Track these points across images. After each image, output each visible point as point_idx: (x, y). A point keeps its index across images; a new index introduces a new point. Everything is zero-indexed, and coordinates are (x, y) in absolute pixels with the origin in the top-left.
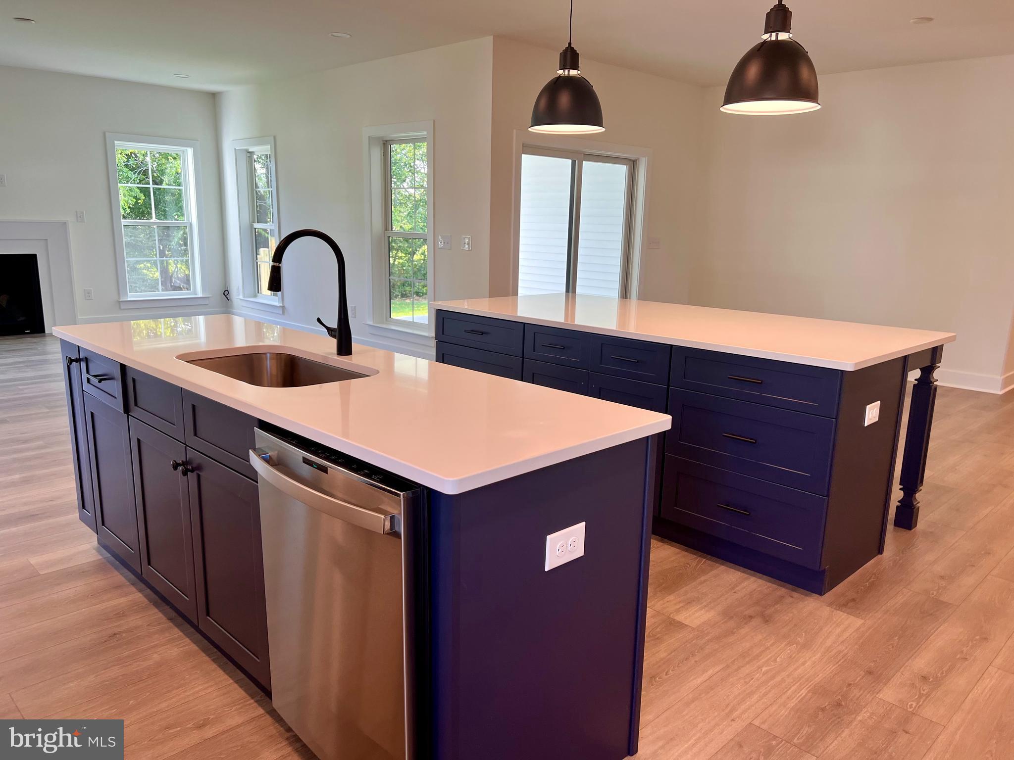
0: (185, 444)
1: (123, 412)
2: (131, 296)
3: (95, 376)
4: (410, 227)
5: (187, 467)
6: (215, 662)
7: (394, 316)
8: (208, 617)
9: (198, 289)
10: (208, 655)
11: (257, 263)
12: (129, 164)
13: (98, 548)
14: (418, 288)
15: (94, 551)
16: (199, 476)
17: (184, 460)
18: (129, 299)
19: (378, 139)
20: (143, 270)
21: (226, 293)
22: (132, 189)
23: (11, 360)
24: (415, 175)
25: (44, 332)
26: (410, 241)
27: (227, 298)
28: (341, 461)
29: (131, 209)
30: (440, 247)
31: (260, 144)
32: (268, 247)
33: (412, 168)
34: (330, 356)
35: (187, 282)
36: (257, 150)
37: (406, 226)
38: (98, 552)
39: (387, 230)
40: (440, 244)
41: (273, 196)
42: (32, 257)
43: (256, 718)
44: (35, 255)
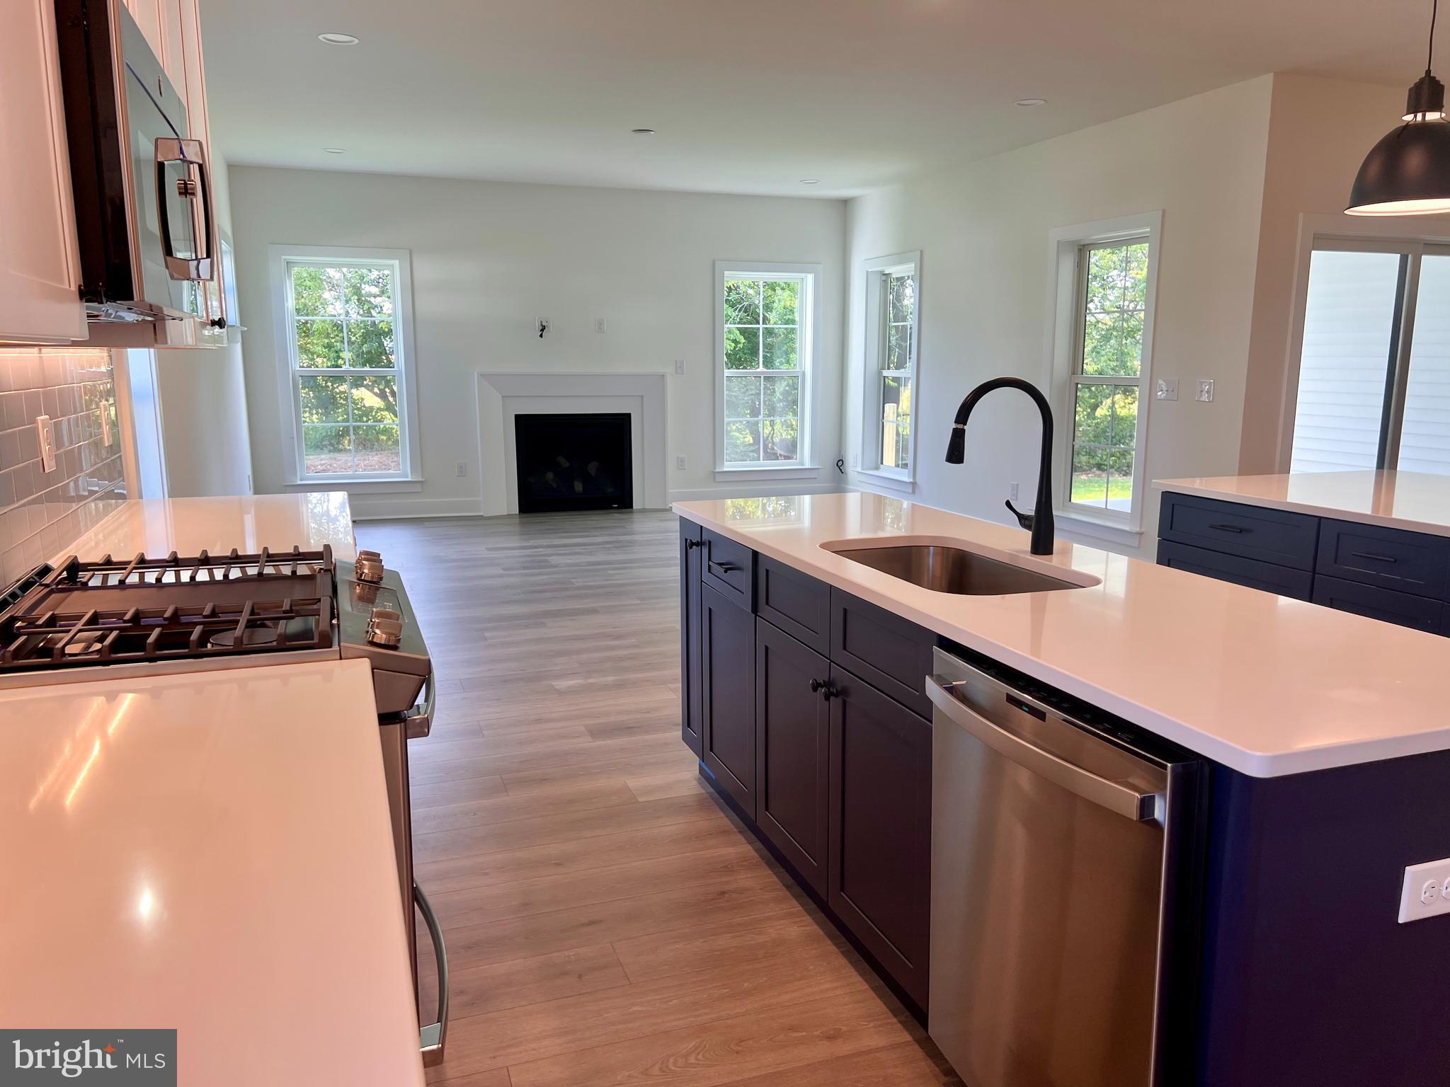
0: (830, 659)
1: (750, 613)
2: (728, 466)
3: (721, 564)
4: (1096, 368)
5: (830, 690)
6: (846, 957)
7: (1075, 499)
8: (842, 893)
9: (805, 458)
11: (883, 423)
12: (730, 298)
13: (700, 779)
14: (1101, 458)
15: (695, 783)
16: (845, 701)
17: (827, 680)
18: (725, 470)
19: (1072, 243)
20: (735, 434)
21: (840, 463)
22: (731, 330)
23: (599, 539)
24: (1108, 292)
25: (632, 507)
26: (1093, 389)
27: (841, 470)
28: (1066, 705)
29: (728, 355)
30: (1159, 398)
31: (901, 262)
32: (897, 401)
33: (1105, 282)
34: (1022, 555)
35: (792, 448)
36: (896, 271)
37: (1090, 367)
38: (700, 783)
39: (1074, 374)
40: (1160, 393)
41: (913, 330)
42: (626, 418)
43: (899, 1045)
44: (628, 416)
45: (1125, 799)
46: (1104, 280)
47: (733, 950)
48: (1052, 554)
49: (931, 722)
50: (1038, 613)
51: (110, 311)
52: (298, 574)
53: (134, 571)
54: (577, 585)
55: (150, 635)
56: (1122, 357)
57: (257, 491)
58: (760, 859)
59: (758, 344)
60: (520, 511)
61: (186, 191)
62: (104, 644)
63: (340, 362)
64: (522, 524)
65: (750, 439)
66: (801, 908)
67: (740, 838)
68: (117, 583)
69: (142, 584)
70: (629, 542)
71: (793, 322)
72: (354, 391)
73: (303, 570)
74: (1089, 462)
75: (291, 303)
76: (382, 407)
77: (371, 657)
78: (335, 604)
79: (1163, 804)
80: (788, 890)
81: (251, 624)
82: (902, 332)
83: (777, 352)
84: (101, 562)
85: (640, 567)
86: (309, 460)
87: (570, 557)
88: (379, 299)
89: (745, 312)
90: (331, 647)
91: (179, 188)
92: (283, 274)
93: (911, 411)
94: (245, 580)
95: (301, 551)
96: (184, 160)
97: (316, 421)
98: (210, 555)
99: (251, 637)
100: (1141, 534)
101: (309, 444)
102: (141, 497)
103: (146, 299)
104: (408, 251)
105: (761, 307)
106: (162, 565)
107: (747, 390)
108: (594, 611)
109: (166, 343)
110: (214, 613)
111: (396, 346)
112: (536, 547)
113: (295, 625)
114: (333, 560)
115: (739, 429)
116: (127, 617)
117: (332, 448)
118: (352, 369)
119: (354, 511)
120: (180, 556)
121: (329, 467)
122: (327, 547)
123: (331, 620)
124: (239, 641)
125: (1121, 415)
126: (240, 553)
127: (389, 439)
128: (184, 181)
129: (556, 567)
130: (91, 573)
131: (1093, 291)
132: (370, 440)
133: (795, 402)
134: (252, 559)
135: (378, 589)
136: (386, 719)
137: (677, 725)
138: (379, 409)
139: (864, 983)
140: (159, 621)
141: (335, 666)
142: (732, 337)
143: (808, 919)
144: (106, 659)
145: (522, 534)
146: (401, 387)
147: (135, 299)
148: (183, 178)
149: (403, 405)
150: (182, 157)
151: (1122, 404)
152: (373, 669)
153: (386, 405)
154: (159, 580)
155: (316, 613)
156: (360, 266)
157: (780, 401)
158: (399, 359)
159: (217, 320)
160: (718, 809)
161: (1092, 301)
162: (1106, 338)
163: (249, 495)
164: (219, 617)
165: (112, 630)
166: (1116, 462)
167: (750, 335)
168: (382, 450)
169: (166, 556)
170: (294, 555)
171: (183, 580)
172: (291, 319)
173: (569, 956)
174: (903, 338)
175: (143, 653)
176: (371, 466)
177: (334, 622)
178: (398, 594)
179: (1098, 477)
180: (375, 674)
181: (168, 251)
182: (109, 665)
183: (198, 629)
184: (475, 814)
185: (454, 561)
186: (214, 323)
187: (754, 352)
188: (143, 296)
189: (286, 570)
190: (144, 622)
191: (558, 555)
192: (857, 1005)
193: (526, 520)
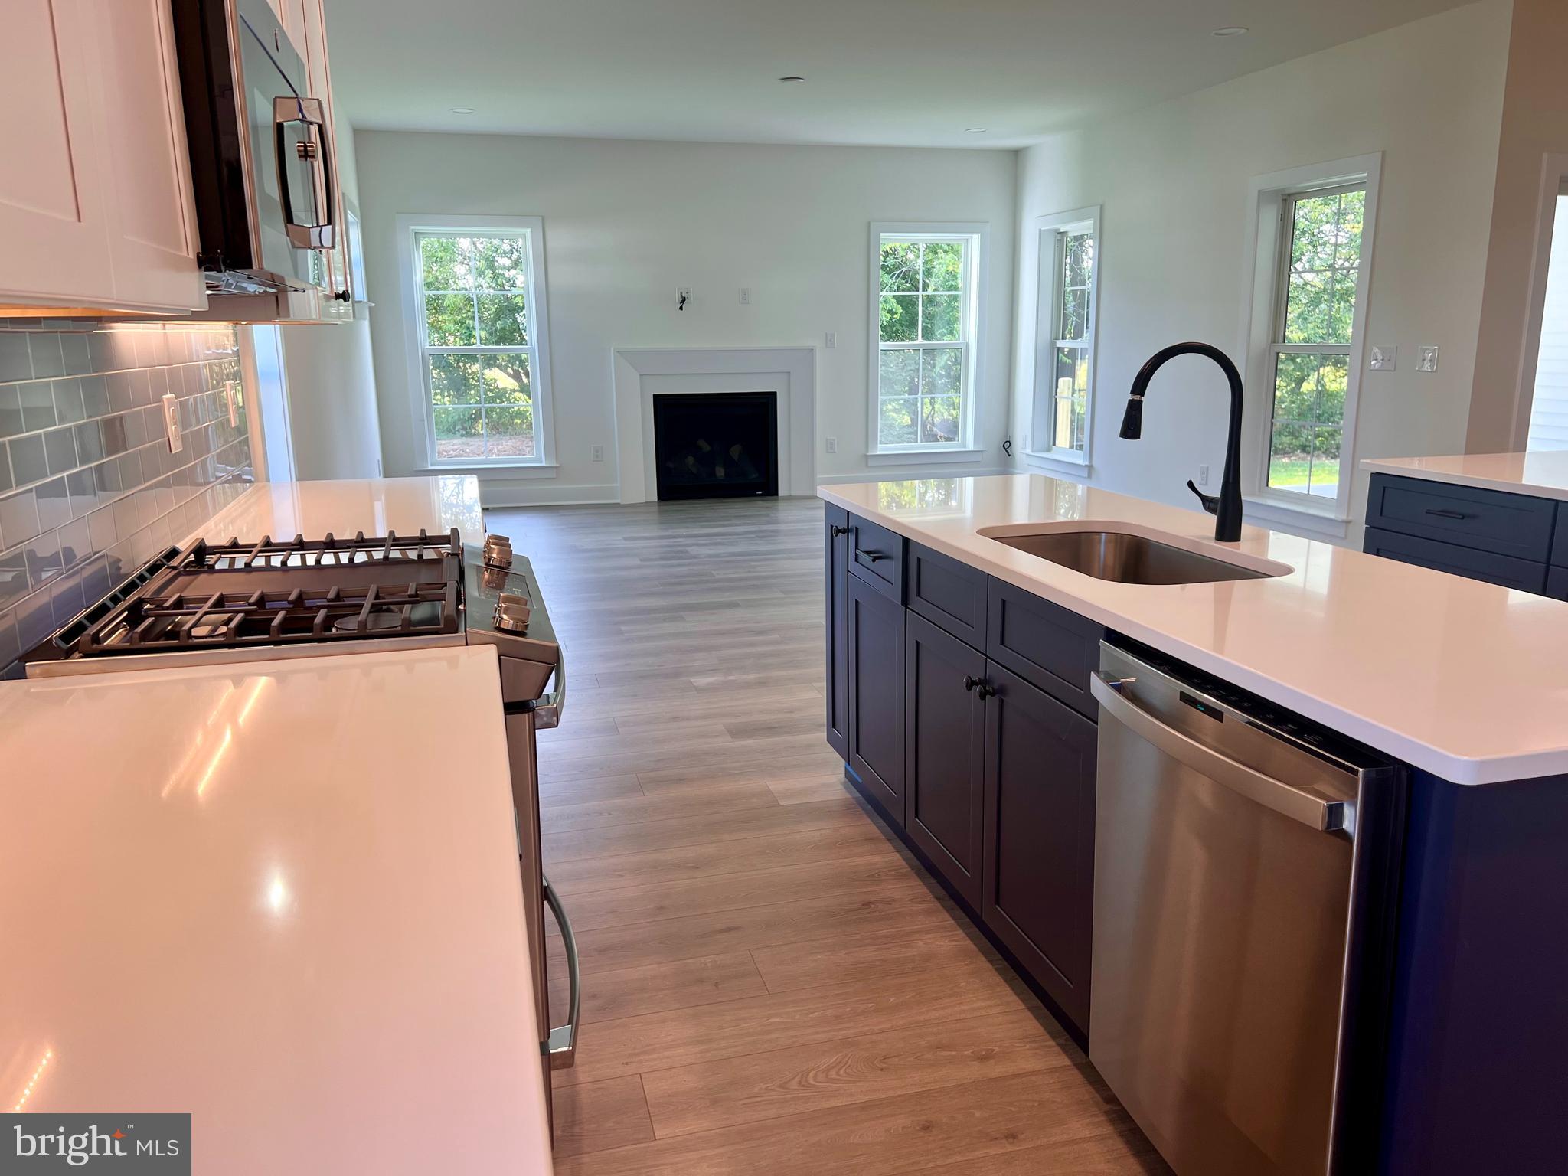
0: (985, 655)
1: (900, 604)
2: (881, 449)
3: (868, 553)
4: (1302, 337)
5: (987, 688)
7: (1273, 483)
8: (997, 906)
9: (968, 440)
10: (990, 961)
11: (1056, 399)
12: (886, 264)
13: (845, 782)
14: (1307, 439)
15: (842, 787)
16: (1002, 702)
17: (982, 678)
18: (879, 453)
19: (1275, 192)
20: (891, 413)
21: (1007, 445)
22: (887, 298)
23: (740, 529)
24: (1319, 249)
25: (777, 494)
26: (1298, 360)
27: (1008, 452)
28: (1245, 705)
29: (884, 328)
30: (1372, 368)
31: (1078, 219)
32: (1072, 374)
33: (1316, 238)
34: (1204, 541)
35: (953, 430)
36: (1073, 229)
37: (1295, 335)
38: (845, 788)
39: (1274, 342)
40: (1374, 362)
41: (1091, 297)
42: (771, 397)
43: (1056, 1069)
44: (774, 394)
45: (1311, 807)
46: (1314, 236)
47: (878, 963)
48: (1239, 540)
49: (1097, 723)
50: (1222, 606)
51: (230, 281)
52: (424, 558)
53: (259, 554)
54: (717, 577)
55: (273, 619)
56: (1332, 323)
57: (387, 473)
58: (909, 869)
59: (917, 314)
60: (659, 498)
61: (305, 154)
62: (229, 626)
63: (472, 340)
64: (660, 512)
65: (907, 420)
66: (953, 922)
67: (888, 846)
68: (243, 567)
69: (268, 568)
70: (772, 531)
71: (956, 288)
72: (487, 371)
73: (429, 554)
74: (1292, 444)
75: (419, 276)
76: (516, 388)
77: (497, 643)
78: (462, 589)
79: (1353, 812)
80: (940, 902)
81: (376, 609)
82: (1079, 297)
83: (938, 322)
84: (227, 545)
85: (785, 559)
86: (441, 444)
87: (711, 547)
88: (513, 272)
89: (903, 278)
90: (457, 633)
91: (299, 151)
92: (411, 243)
93: (1088, 384)
94: (371, 563)
95: (428, 535)
96: (303, 120)
97: (448, 403)
98: (336, 538)
99: (376, 621)
100: (1348, 522)
101: (441, 427)
102: (268, 480)
103: (265, 266)
104: (540, 218)
105: (921, 272)
106: (288, 548)
107: (905, 365)
109: (289, 316)
110: (338, 597)
111: (529, 320)
112: (674, 537)
113: (421, 611)
114: (461, 544)
115: (896, 409)
116: (252, 600)
117: (464, 432)
118: (483, 346)
119: (483, 498)
120: (305, 539)
121: (461, 452)
122: (455, 531)
123: (458, 605)
124: (363, 625)
125: (1331, 390)
126: (366, 537)
127: (523, 423)
128: (304, 143)
129: (694, 557)
130: (218, 555)
131: (1300, 248)
132: (504, 424)
133: (957, 378)
134: (378, 543)
135: (507, 574)
136: (512, 708)
137: (822, 726)
138: (514, 391)
139: (1021, 1003)
140: (284, 604)
141: (461, 652)
142: (888, 307)
143: (960, 933)
144: (232, 641)
145: (661, 523)
146: (534, 365)
147: (254, 268)
148: (302, 140)
149: (536, 383)
150: (301, 116)
151: (1333, 377)
152: (499, 656)
153: (519, 386)
154: (284, 563)
155: (442, 598)
156: (495, 236)
157: (941, 376)
158: (532, 336)
159: (341, 292)
160: (865, 816)
161: (1300, 260)
162: (1316, 302)
163: (379, 480)
164: (344, 601)
165: (237, 612)
166: (1323, 443)
167: (908, 304)
168: (516, 434)
169: (291, 539)
170: (421, 539)
171: (308, 564)
172: (421, 293)
173: (705, 963)
174: (1080, 305)
175: (267, 636)
176: (505, 451)
177: (461, 607)
178: (527, 580)
179: (1302, 460)
180: (502, 661)
181: (289, 218)
182: (234, 648)
183: (322, 613)
184: (610, 814)
185: (591, 551)
186: (338, 296)
187: (913, 323)
188: (262, 265)
189: (413, 554)
190: (269, 605)
191: (698, 545)
192: (1011, 1026)
193: (665, 508)
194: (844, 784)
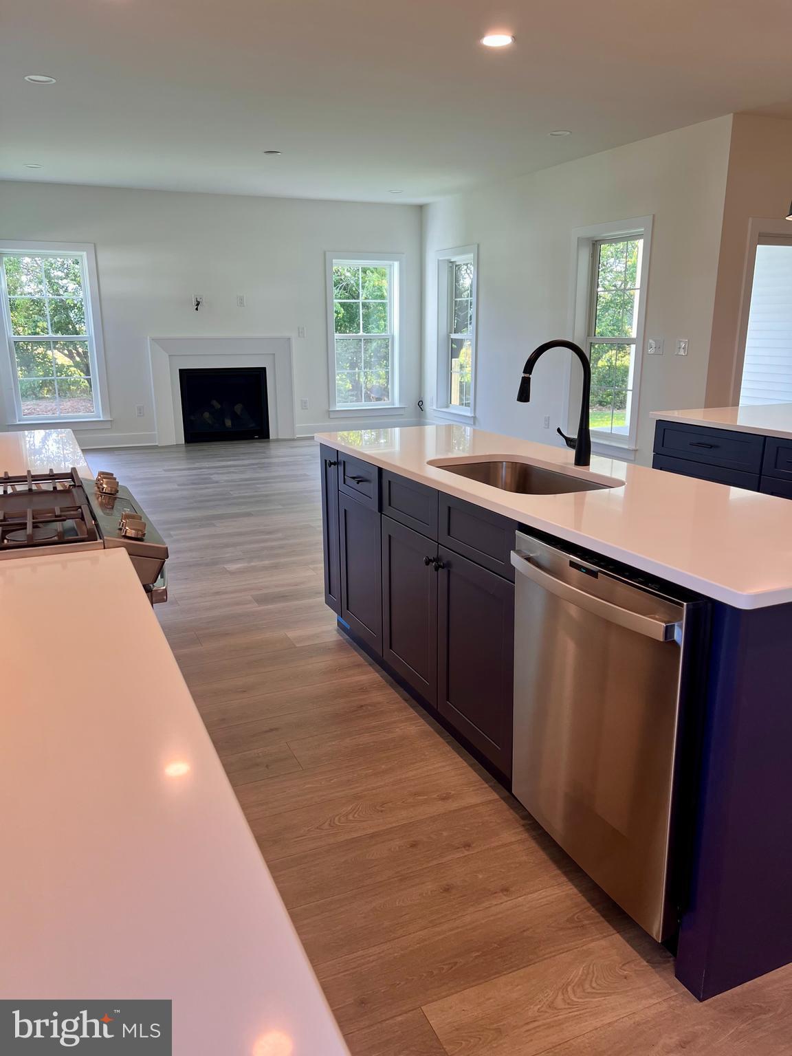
0: (438, 543)
1: (377, 511)
2: (339, 406)
3: (354, 478)
5: (438, 563)
8: (448, 703)
9: (395, 399)
11: (451, 373)
15: (335, 632)
16: (449, 571)
17: (435, 557)
18: (337, 409)
19: (588, 239)
20: (342, 382)
21: (421, 403)
22: (336, 304)
23: (246, 462)
25: (269, 438)
26: (596, 346)
27: (421, 408)
29: (337, 323)
30: (650, 353)
31: (463, 253)
32: (460, 356)
34: (568, 466)
35: (384, 392)
36: (460, 259)
38: (338, 633)
39: (589, 336)
40: (649, 349)
41: (473, 304)
42: (263, 371)
43: (490, 802)
44: (264, 369)
45: (655, 627)
47: (372, 744)
48: (588, 465)
49: (514, 583)
52: (57, 489)
54: (234, 495)
58: (386, 683)
59: (358, 315)
60: (186, 441)
64: (187, 451)
65: (350, 386)
66: (416, 714)
67: (371, 669)
70: (269, 463)
71: (382, 297)
72: (49, 352)
73: (60, 486)
76: (71, 365)
77: (127, 546)
78: (93, 510)
79: (680, 630)
80: (407, 702)
81: (36, 526)
82: (465, 305)
83: (372, 321)
85: (280, 482)
86: (22, 405)
87: (227, 475)
89: (345, 289)
90: (97, 540)
93: (472, 363)
94: (20, 494)
95: (54, 472)
100: (636, 451)
101: (22, 393)
104: (94, 245)
107: (350, 348)
108: (248, 515)
110: (6, 518)
112: (200, 468)
113: (66, 526)
114: (80, 478)
115: (343, 379)
117: (35, 396)
122: (72, 469)
124: (30, 537)
125: (617, 365)
126: (10, 475)
129: (217, 482)
132: (63, 390)
133: (386, 357)
134: (20, 479)
135: (115, 498)
138: (69, 366)
139: (465, 762)
141: (100, 553)
143: (422, 721)
145: (189, 459)
151: (617, 357)
152: (130, 555)
153: (73, 363)
160: (353, 650)
164: (11, 521)
168: (73, 397)
170: (51, 476)
172: (5, 297)
173: (258, 753)
174: (465, 310)
177: (96, 522)
178: (131, 502)
185: (140, 479)
187: (356, 321)
189: (48, 487)
191: (218, 474)
192: (460, 777)
193: (189, 448)
194: (338, 631)
